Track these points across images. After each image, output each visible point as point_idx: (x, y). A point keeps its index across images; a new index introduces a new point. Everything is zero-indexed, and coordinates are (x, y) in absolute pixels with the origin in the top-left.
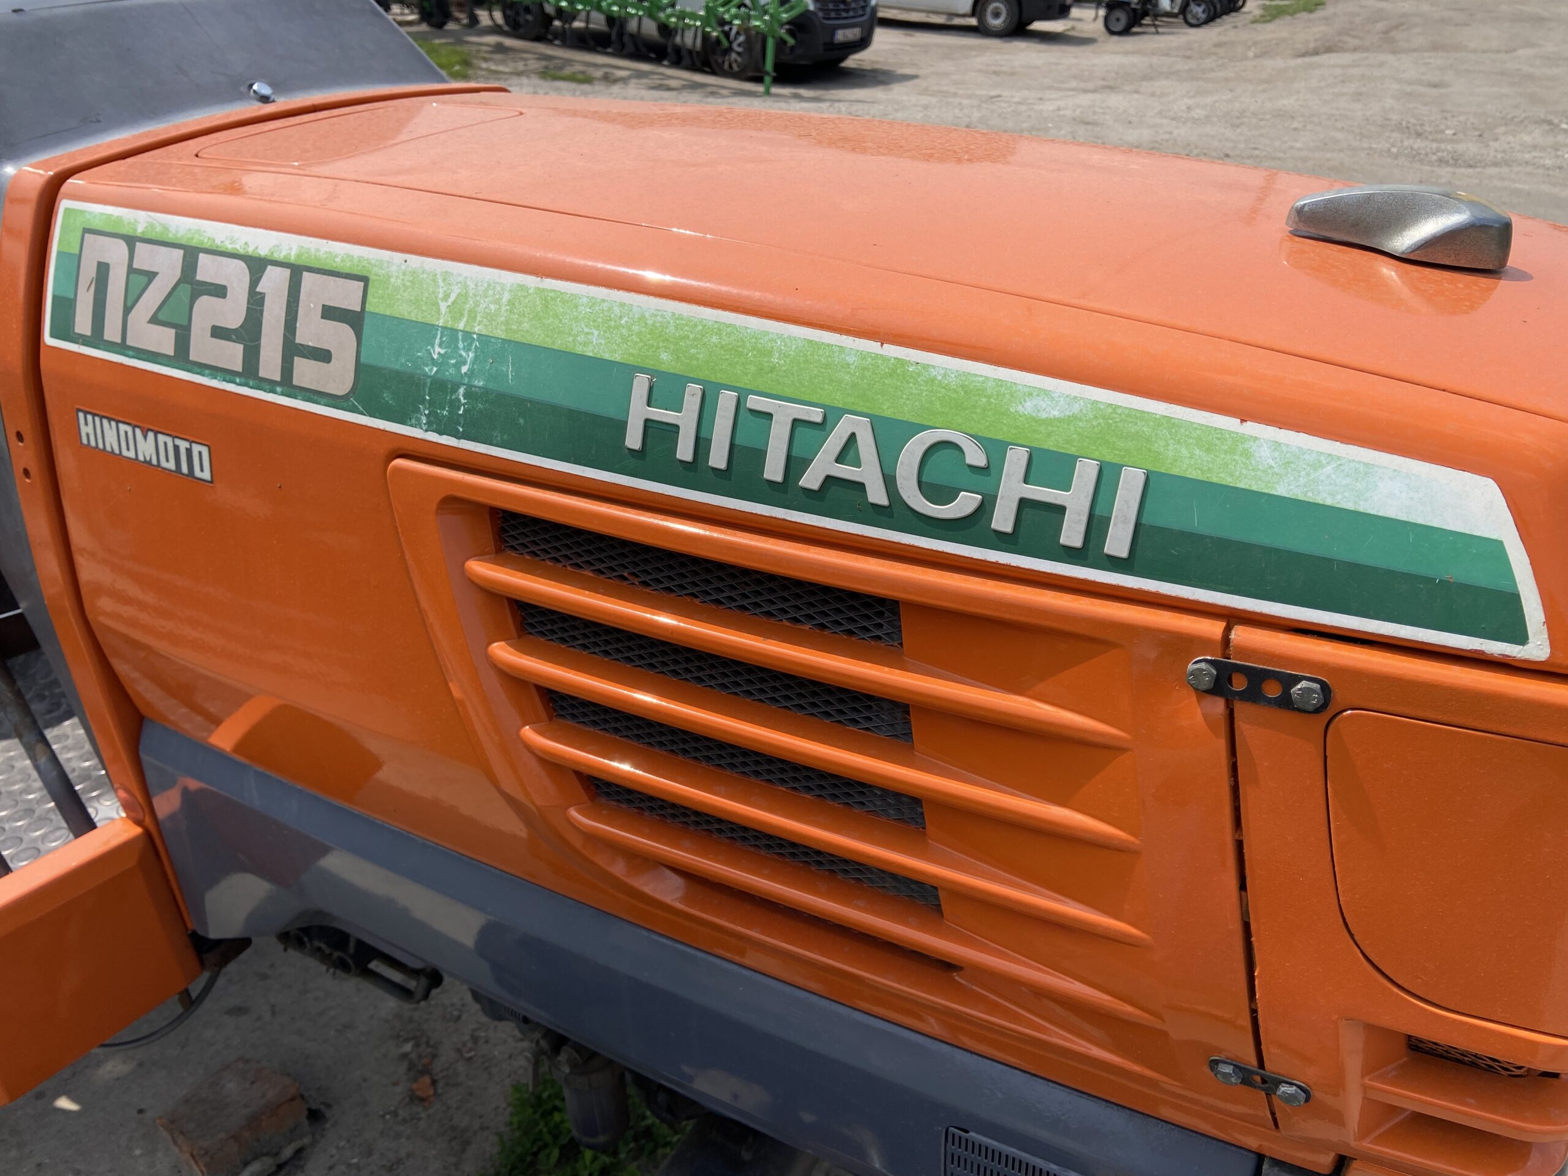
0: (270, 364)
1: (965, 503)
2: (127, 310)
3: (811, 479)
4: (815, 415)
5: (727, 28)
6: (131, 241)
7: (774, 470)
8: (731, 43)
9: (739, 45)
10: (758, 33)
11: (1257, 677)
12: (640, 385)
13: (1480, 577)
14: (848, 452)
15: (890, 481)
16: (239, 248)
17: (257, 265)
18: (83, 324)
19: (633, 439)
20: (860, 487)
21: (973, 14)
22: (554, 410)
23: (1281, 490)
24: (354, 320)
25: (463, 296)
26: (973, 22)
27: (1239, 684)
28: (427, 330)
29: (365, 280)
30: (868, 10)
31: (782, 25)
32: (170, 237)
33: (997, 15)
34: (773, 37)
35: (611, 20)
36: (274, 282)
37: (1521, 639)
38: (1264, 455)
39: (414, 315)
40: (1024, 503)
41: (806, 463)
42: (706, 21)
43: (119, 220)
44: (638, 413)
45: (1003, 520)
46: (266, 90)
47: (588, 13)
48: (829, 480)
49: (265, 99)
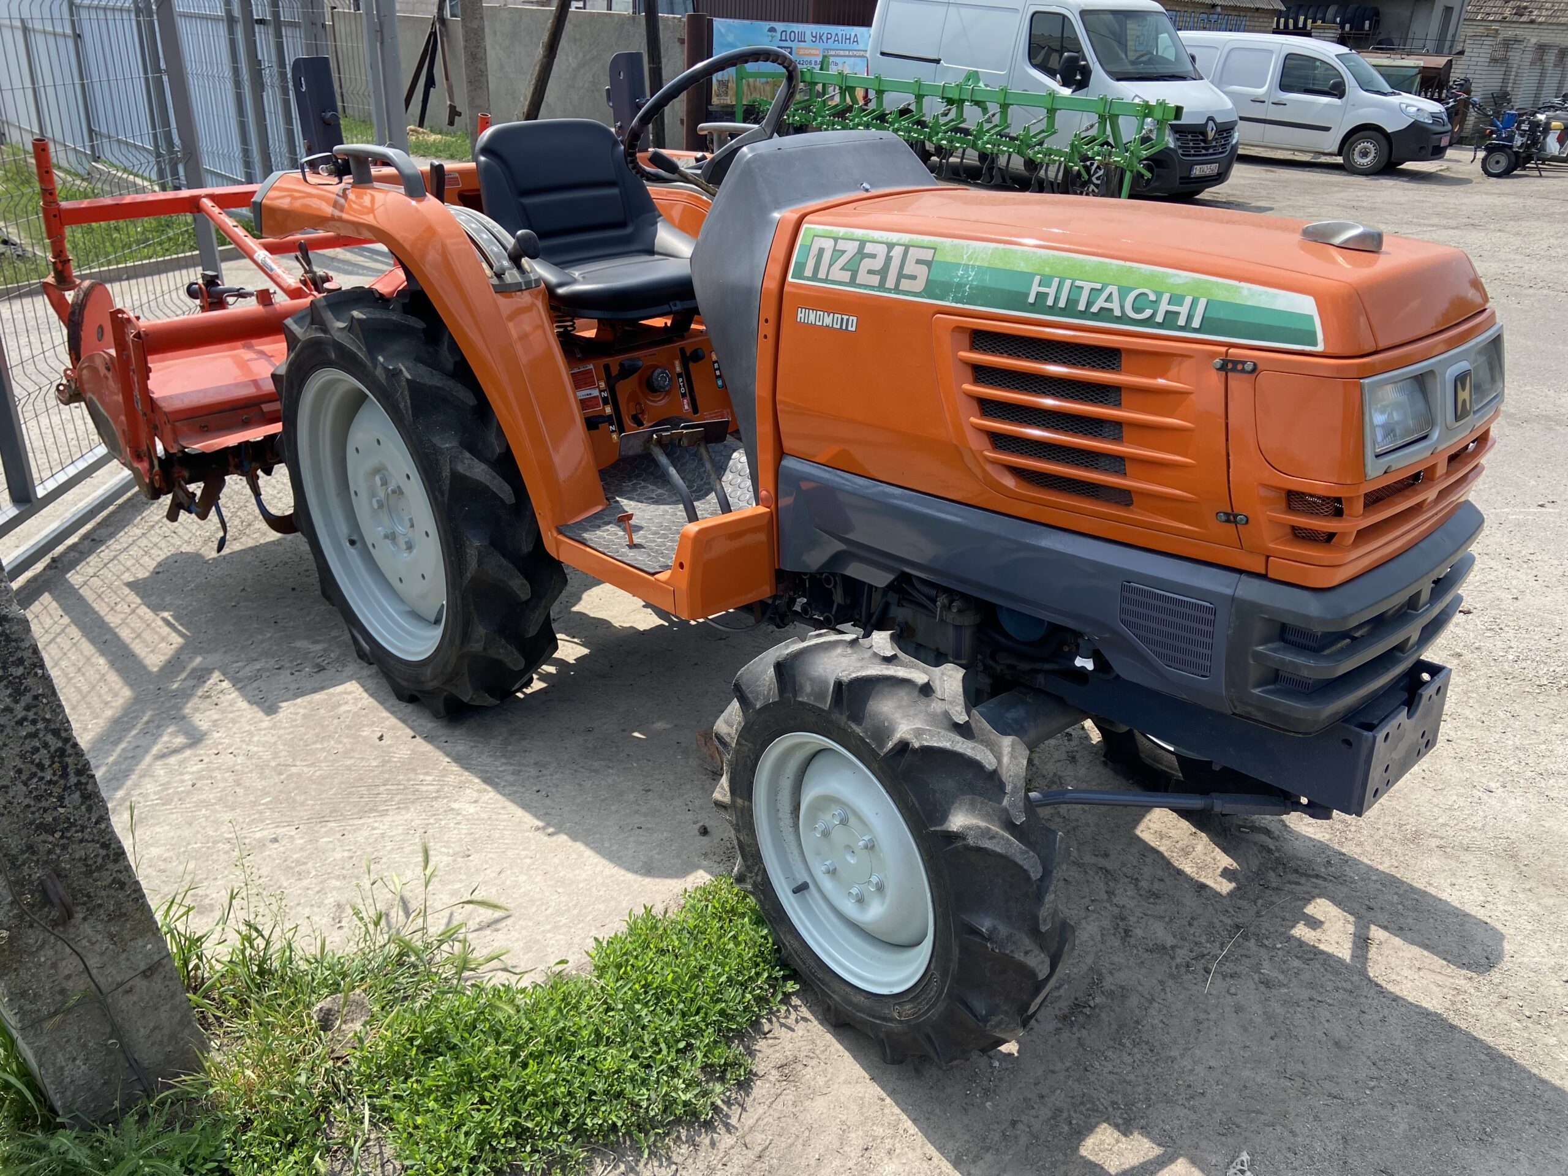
0: (890, 283)
1: (1148, 313)
2: (830, 266)
3: (1094, 309)
4: (1099, 286)
5: (1088, 163)
6: (836, 239)
7: (1082, 307)
8: (1090, 176)
9: (1098, 178)
10: (1116, 167)
11: (1235, 363)
12: (1037, 279)
13: (1304, 326)
14: (1109, 299)
15: (1122, 307)
16: (884, 240)
17: (891, 246)
18: (808, 272)
19: (1031, 300)
20: (1111, 310)
21: (1339, 154)
22: (1002, 291)
23: (1249, 303)
24: (928, 264)
25: (973, 253)
26: (1340, 160)
27: (1230, 366)
28: (957, 266)
29: (935, 249)
30: (1229, 148)
31: (1140, 161)
32: (855, 237)
33: (1365, 154)
34: (1132, 171)
35: (983, 156)
36: (897, 252)
37: (1315, 344)
38: (1245, 292)
39: (954, 260)
40: (1167, 312)
41: (1093, 303)
42: (1070, 157)
43: (832, 231)
44: (1035, 289)
45: (1159, 318)
46: (868, 187)
47: (964, 150)
48: (1101, 309)
49: (867, 190)
